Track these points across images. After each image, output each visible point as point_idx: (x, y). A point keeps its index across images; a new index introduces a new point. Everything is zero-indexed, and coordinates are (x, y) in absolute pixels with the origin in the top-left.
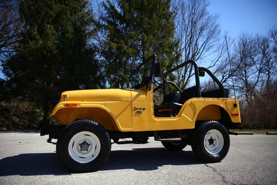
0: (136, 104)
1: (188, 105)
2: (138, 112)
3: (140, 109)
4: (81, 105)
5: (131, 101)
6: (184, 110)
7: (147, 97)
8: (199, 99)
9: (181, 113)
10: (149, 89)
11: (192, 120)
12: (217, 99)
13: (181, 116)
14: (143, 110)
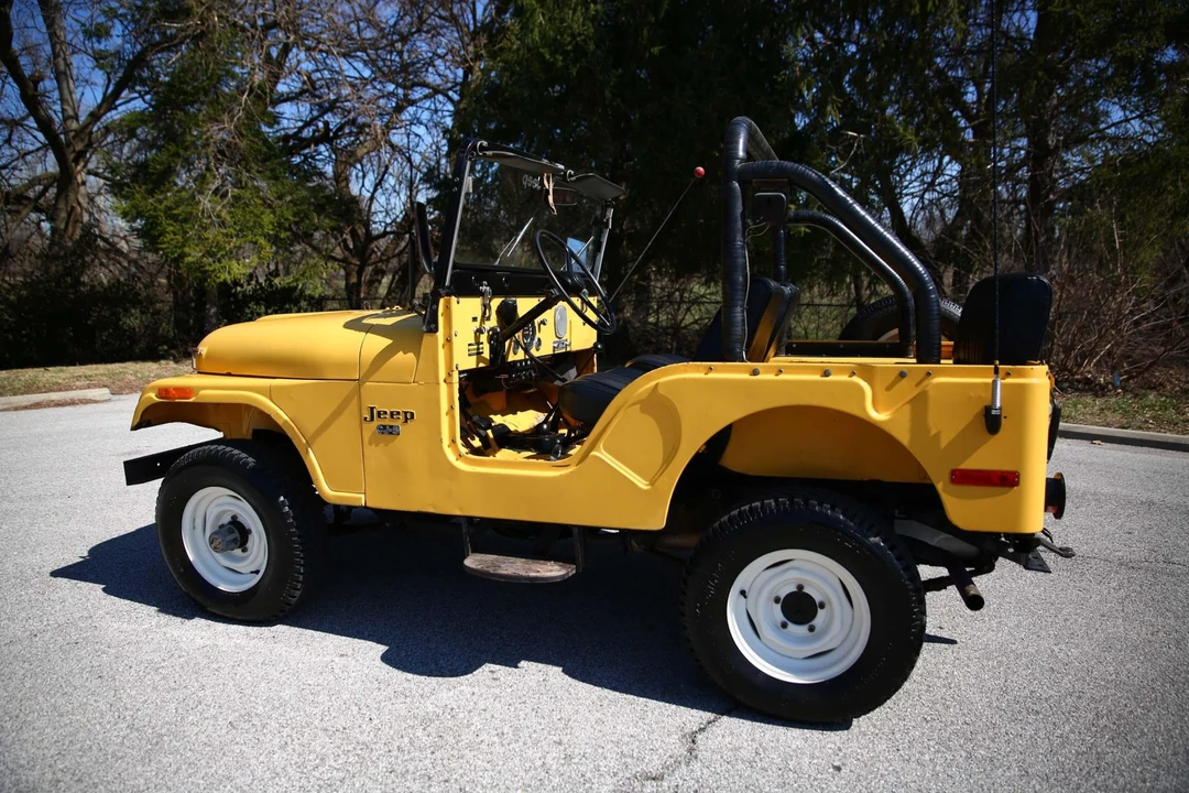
0: (379, 395)
1: (639, 406)
2: (384, 427)
3: (392, 413)
4: (203, 392)
5: (355, 381)
6: (609, 431)
7: (421, 362)
8: (711, 369)
9: (593, 447)
11: (652, 483)
12: (852, 374)
13: (588, 460)
14: (406, 421)
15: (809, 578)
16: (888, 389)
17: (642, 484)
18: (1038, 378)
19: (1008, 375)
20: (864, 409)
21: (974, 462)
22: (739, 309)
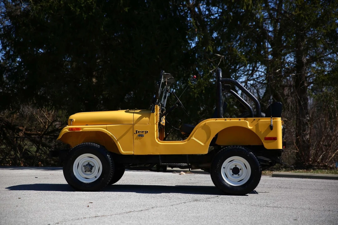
0: (137, 127)
1: (201, 128)
2: (140, 135)
3: (142, 132)
4: (84, 129)
5: (132, 124)
6: (195, 133)
7: (150, 120)
8: (216, 120)
9: (191, 137)
10: (153, 111)
11: (205, 144)
12: (245, 120)
13: (191, 139)
14: (146, 133)
15: (238, 163)
16: (252, 122)
17: (202, 144)
18: (279, 120)
19: (274, 119)
20: (247, 126)
21: (269, 136)
22: (221, 108)
